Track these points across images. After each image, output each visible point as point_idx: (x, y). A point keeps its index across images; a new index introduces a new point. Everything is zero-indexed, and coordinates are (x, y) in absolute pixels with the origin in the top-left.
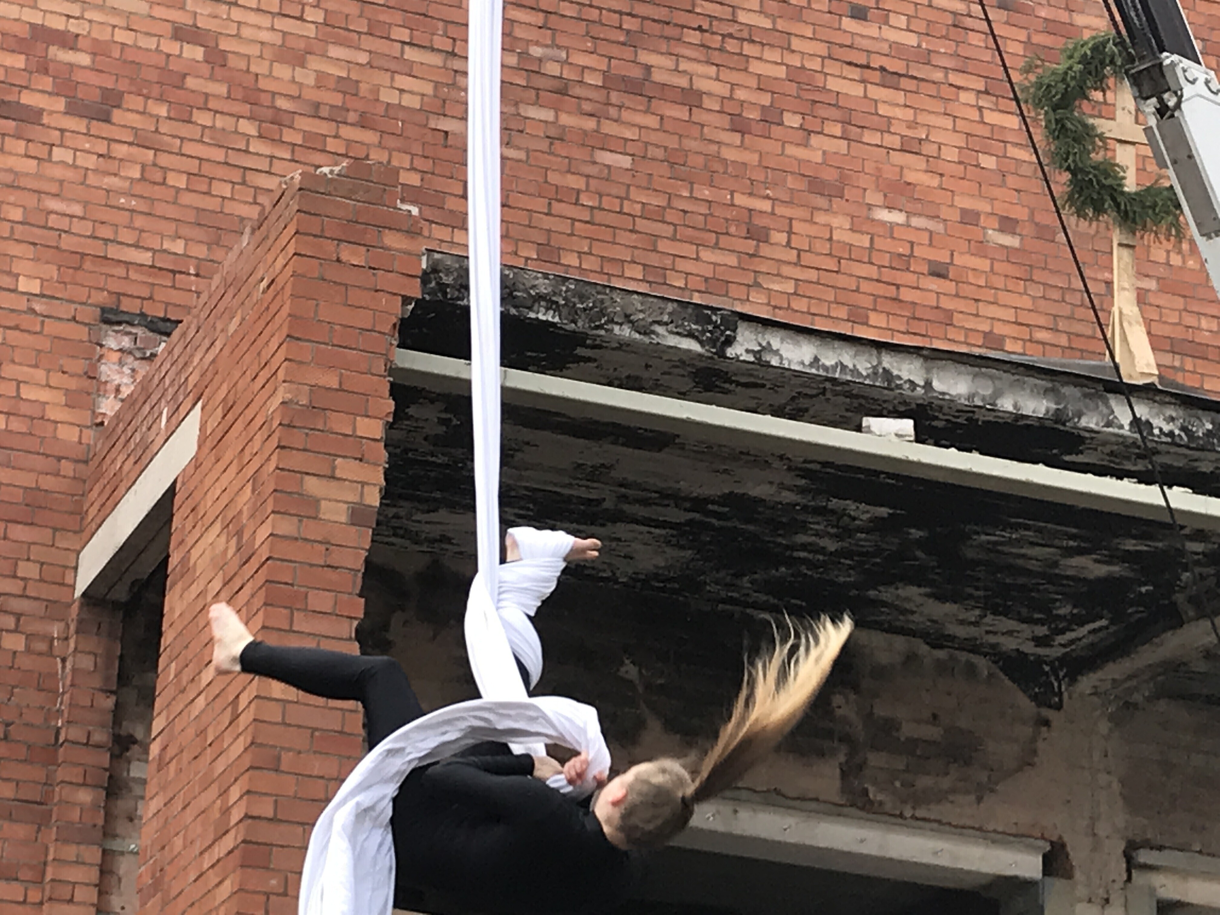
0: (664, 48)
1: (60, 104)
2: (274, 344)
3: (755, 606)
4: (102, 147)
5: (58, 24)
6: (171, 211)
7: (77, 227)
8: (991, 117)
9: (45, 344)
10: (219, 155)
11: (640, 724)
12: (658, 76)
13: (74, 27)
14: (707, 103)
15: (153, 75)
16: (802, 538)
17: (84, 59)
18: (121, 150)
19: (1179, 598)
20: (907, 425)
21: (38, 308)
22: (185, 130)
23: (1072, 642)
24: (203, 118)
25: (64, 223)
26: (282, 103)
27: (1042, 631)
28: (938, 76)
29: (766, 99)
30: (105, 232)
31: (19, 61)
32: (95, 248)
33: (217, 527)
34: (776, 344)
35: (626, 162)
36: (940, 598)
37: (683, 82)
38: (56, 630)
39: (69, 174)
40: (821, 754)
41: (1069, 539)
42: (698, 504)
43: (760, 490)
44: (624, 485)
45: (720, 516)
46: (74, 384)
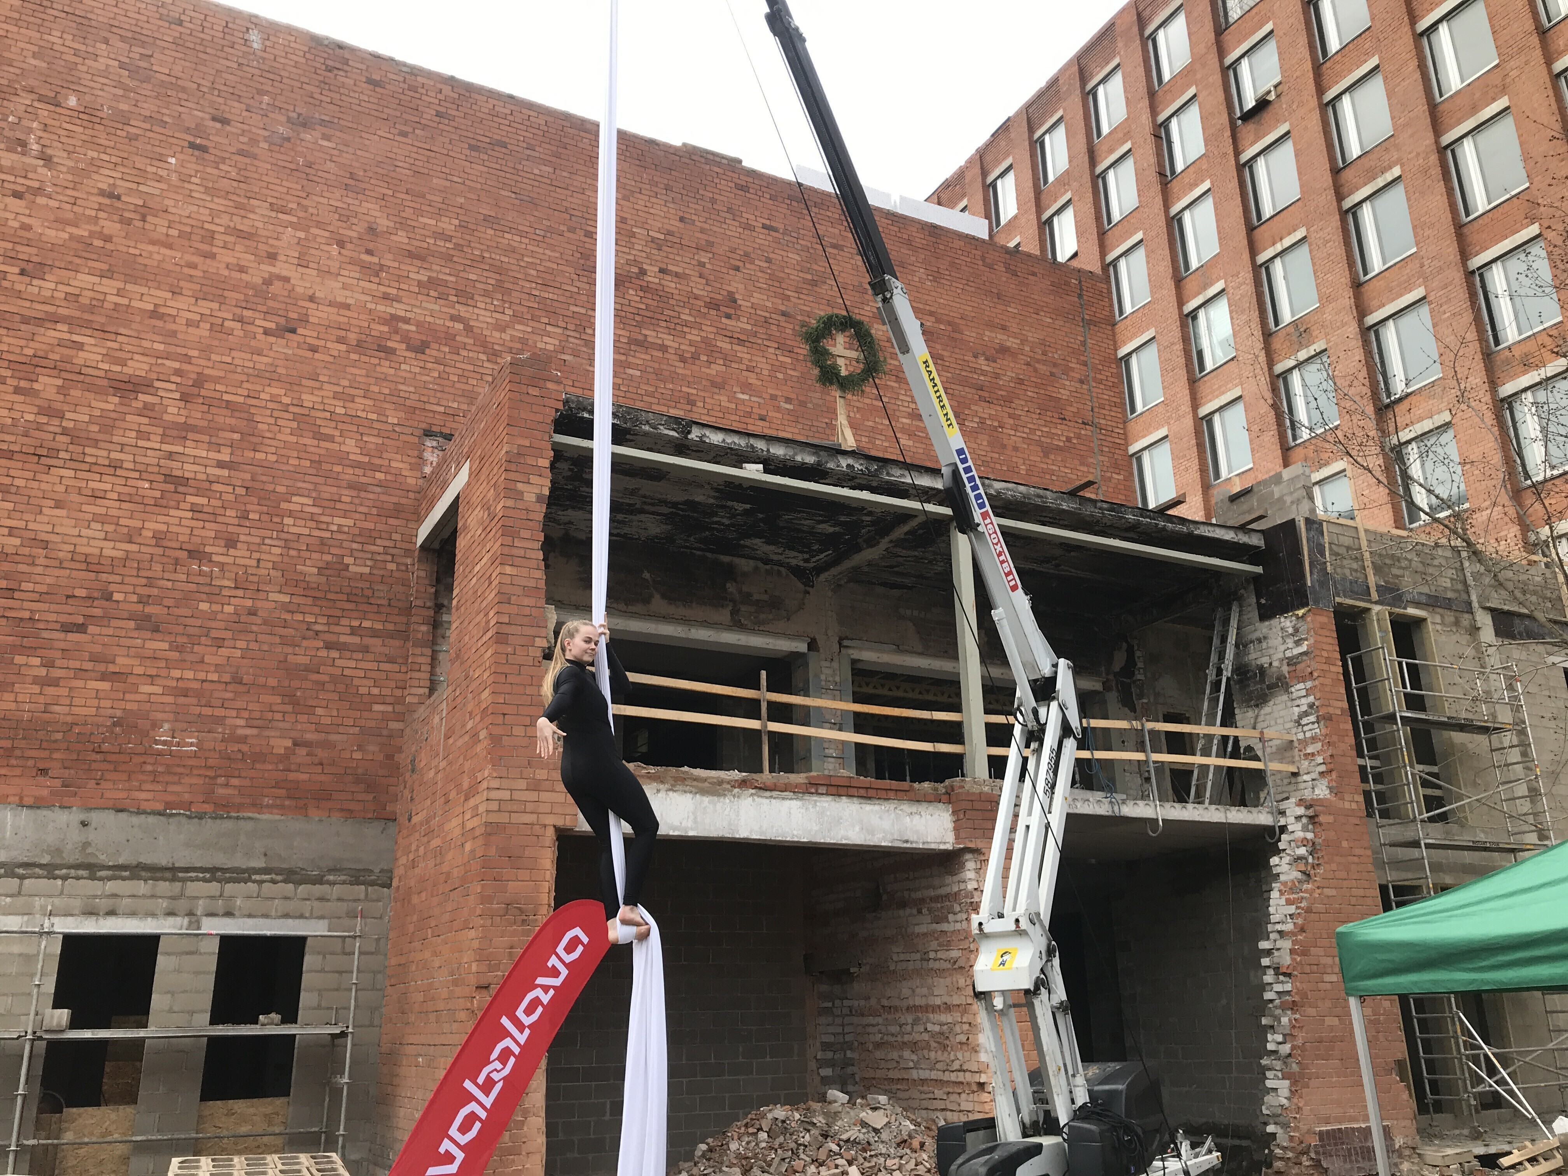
0: (651, 327)
1: (404, 346)
2: (501, 429)
3: (695, 549)
4: (422, 364)
5: (402, 314)
6: (452, 391)
7: (412, 396)
8: (781, 358)
9: (400, 444)
10: (471, 368)
11: (651, 596)
12: (649, 339)
13: (408, 315)
14: (670, 350)
15: (443, 335)
16: (715, 519)
17: (413, 328)
18: (430, 365)
19: (860, 540)
20: (760, 467)
21: (397, 429)
22: (456, 357)
23: (818, 560)
24: (464, 353)
25: (407, 395)
26: (496, 347)
27: (806, 556)
28: (760, 341)
29: (693, 349)
30: (425, 399)
31: (386, 329)
32: (420, 405)
33: (479, 508)
34: (708, 434)
35: (638, 373)
36: (768, 543)
37: (660, 342)
38: (409, 561)
39: (408, 375)
40: (722, 606)
41: (821, 516)
42: (674, 505)
43: (699, 498)
44: (644, 497)
45: (682, 510)
46: (413, 460)
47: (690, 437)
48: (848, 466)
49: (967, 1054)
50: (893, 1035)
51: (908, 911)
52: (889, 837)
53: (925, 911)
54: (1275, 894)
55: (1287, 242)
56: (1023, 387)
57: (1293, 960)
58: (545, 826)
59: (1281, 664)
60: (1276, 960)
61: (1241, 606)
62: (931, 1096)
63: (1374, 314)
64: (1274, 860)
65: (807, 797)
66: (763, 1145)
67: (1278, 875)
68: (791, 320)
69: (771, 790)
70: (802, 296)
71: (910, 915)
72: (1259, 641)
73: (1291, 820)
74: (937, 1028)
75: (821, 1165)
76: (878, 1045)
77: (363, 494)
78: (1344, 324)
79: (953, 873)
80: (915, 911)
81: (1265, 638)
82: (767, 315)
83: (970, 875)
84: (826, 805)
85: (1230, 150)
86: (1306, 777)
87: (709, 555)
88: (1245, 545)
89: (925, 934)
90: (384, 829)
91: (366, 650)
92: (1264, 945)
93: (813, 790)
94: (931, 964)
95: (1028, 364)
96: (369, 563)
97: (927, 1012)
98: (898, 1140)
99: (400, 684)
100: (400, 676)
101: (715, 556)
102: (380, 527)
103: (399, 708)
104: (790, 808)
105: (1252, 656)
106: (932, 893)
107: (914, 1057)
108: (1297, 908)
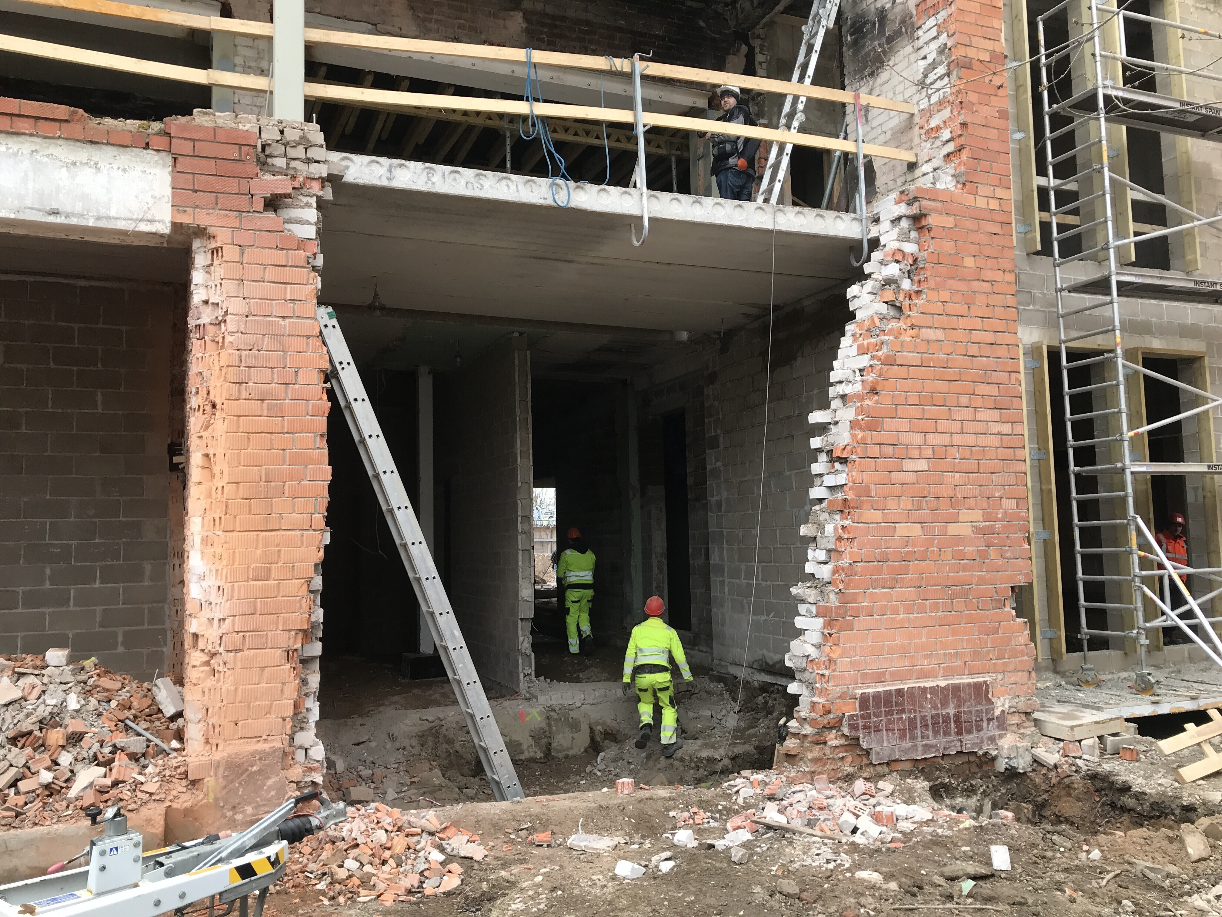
52: (14, 204)
57: (854, 436)
60: (831, 439)
67: (855, 313)
73: (886, 226)
92: (816, 417)
108: (873, 357)
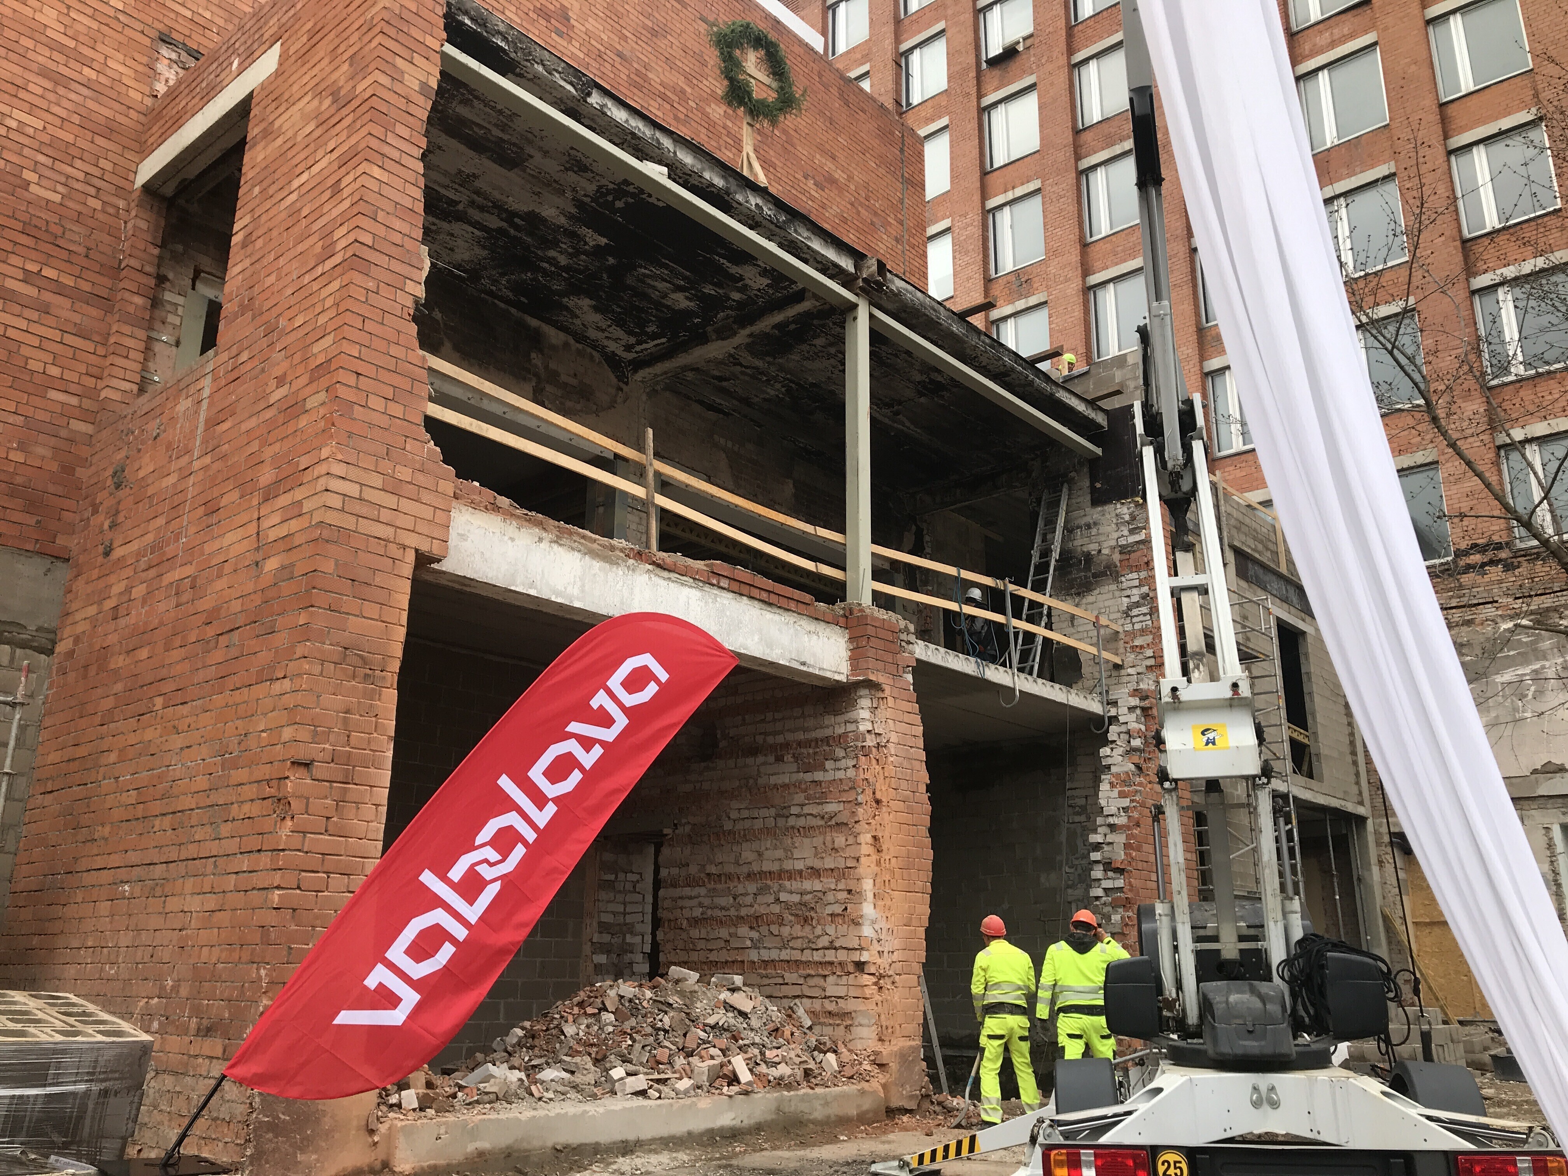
3: (501, 299)
9: (124, 41)
11: (441, 344)
19: (710, 328)
21: (121, 18)
23: (642, 351)
27: (633, 341)
33: (308, 98)
34: (610, 104)
36: (597, 309)
38: (122, 204)
40: (524, 379)
41: (685, 278)
42: (510, 216)
43: (549, 212)
44: (478, 192)
45: (517, 228)
46: (140, 68)
47: (589, 100)
48: (757, 205)
49: (843, 929)
50: (722, 908)
51: (760, 759)
52: (788, 656)
53: (788, 758)
54: (1104, 787)
55: (1019, 192)
56: (846, 226)
57: (1128, 854)
58: (404, 547)
59: (1113, 552)
60: (1106, 855)
61: (1070, 490)
62: (781, 981)
63: (1097, 275)
64: (1105, 751)
65: (707, 588)
66: (611, 1029)
67: (1108, 767)
68: (627, 65)
69: (670, 571)
70: (640, 42)
71: (765, 763)
72: (1089, 526)
73: (1123, 710)
74: (796, 898)
75: (690, 1054)
76: (695, 922)
77: (61, 91)
78: (1067, 280)
79: (837, 713)
80: (771, 759)
81: (1095, 524)
82: (603, 49)
83: (865, 714)
84: (726, 602)
85: (973, 91)
86: (1131, 671)
87: (513, 311)
88: (1092, 421)
89: (786, 786)
90: (49, 570)
91: (45, 309)
92: (1095, 838)
93: (715, 582)
94: (792, 821)
95: (852, 204)
96: (60, 188)
97: (780, 878)
98: (771, 1026)
99: (94, 371)
100: (92, 359)
101: (520, 314)
102: (81, 143)
103: (87, 403)
104: (688, 598)
105: (1077, 543)
106: (800, 736)
107: (754, 934)
